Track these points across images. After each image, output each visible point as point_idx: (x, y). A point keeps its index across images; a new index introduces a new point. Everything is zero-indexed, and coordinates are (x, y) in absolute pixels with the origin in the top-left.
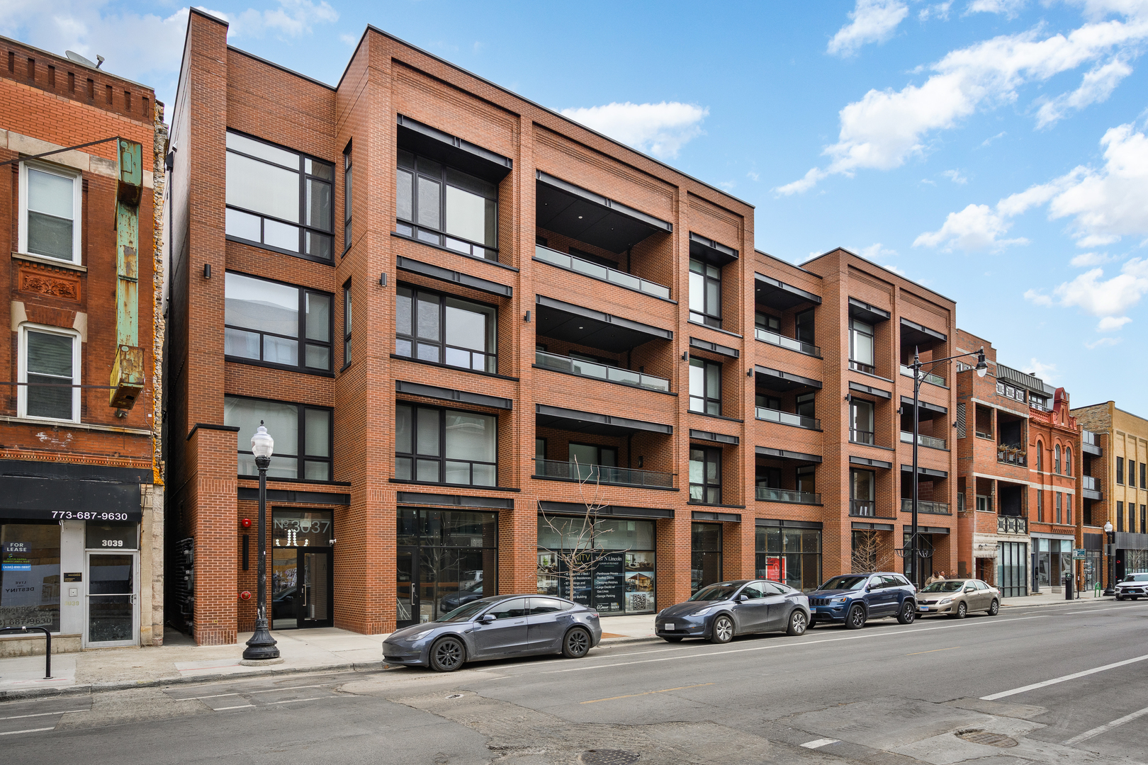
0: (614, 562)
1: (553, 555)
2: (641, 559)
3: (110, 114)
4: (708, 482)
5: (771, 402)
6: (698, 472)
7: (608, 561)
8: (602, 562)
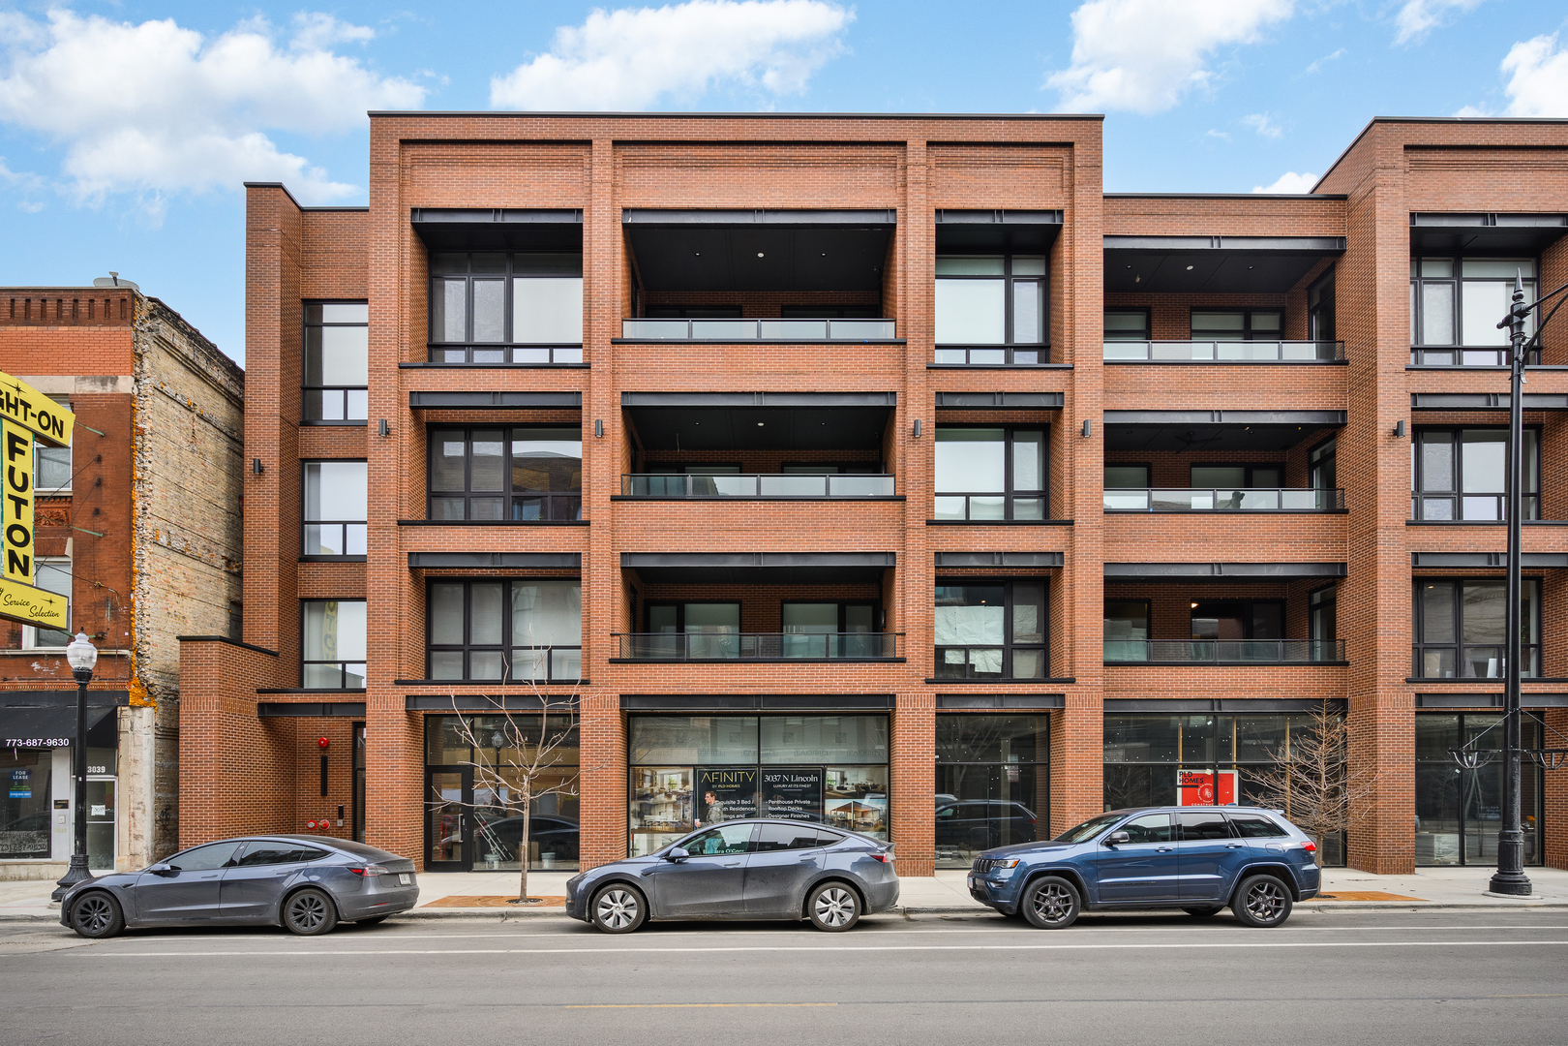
0: (803, 783)
1: (686, 775)
2: (857, 778)
3: (93, 328)
4: (1016, 642)
5: (1257, 474)
6: (991, 625)
7: (790, 782)
8: (777, 783)
